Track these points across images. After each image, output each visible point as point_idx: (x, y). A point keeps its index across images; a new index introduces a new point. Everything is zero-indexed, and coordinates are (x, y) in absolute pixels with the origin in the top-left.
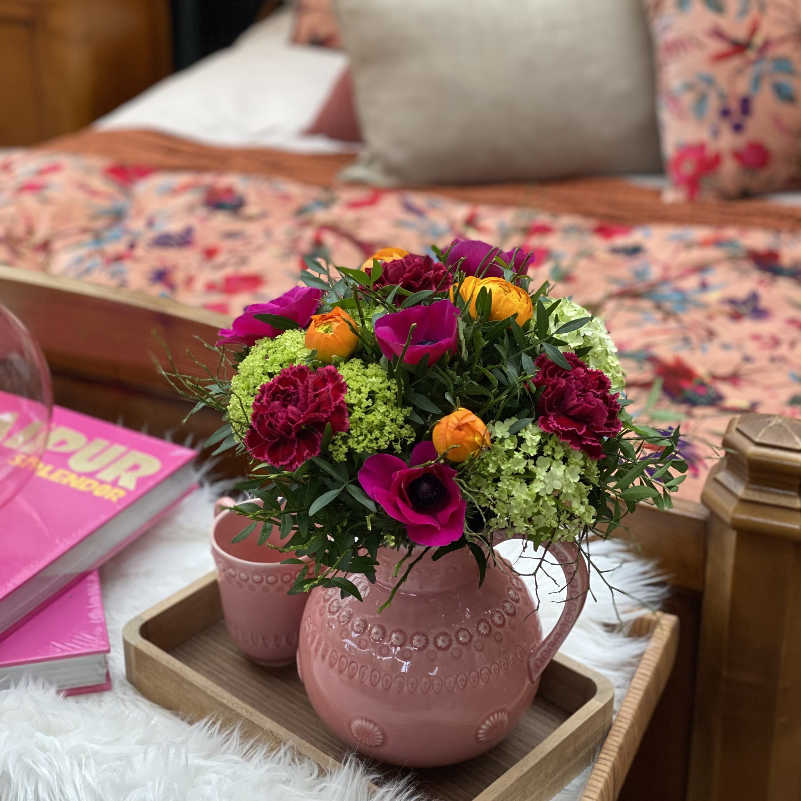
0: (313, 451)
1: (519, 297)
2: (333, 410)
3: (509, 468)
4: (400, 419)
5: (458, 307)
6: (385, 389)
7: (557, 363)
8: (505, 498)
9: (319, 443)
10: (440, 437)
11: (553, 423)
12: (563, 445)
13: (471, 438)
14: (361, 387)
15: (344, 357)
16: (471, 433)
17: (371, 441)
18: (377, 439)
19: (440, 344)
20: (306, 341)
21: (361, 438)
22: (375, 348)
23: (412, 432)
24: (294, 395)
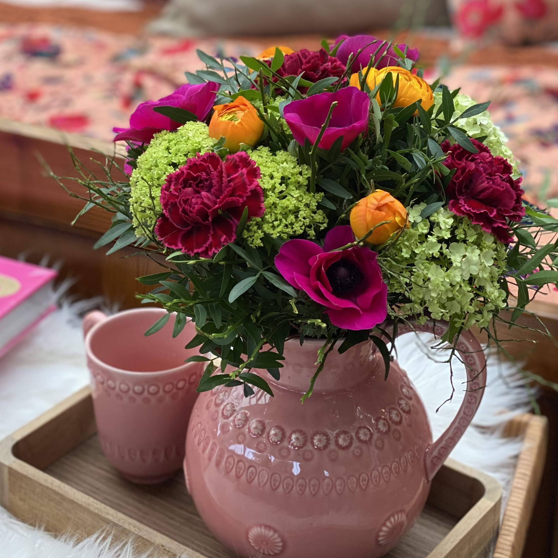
0: (229, 237)
1: (419, 85)
2: (249, 194)
3: (424, 251)
4: (314, 204)
5: (365, 92)
6: (297, 174)
7: (464, 147)
8: (421, 283)
9: (234, 229)
10: (359, 219)
11: (464, 206)
12: (474, 228)
13: (391, 219)
14: (273, 173)
15: (250, 146)
16: (390, 213)
17: (286, 226)
18: (292, 224)
19: (354, 126)
20: (209, 132)
21: (276, 223)
22: (281, 135)
23: (324, 218)
24: (207, 182)
